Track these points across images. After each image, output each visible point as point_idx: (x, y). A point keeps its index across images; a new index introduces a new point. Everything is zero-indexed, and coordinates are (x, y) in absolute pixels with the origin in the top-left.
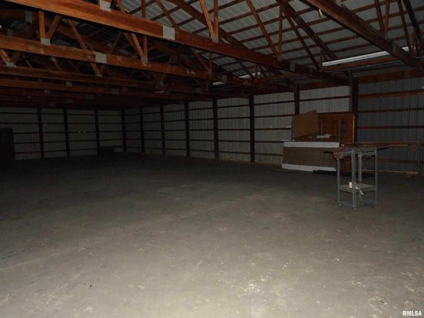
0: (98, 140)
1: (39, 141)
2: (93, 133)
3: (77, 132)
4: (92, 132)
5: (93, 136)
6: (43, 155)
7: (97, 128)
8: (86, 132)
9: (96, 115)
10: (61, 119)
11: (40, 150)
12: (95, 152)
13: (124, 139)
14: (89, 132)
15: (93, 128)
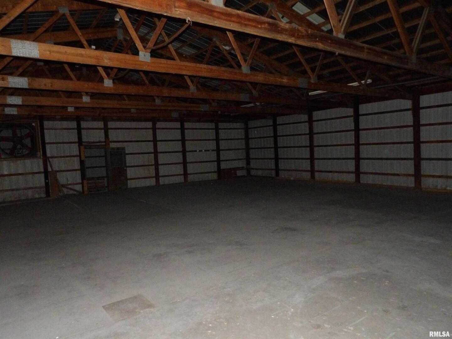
0: (219, 161)
1: (153, 163)
2: (213, 152)
3: (196, 151)
4: (212, 150)
5: (213, 156)
6: (158, 181)
7: (218, 145)
8: (205, 151)
9: (217, 129)
10: (177, 134)
11: (154, 175)
12: (215, 176)
13: (248, 160)
14: (209, 151)
15: (212, 145)
